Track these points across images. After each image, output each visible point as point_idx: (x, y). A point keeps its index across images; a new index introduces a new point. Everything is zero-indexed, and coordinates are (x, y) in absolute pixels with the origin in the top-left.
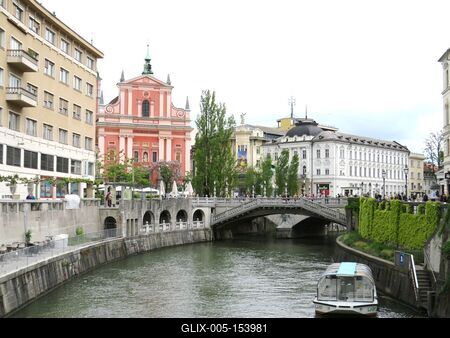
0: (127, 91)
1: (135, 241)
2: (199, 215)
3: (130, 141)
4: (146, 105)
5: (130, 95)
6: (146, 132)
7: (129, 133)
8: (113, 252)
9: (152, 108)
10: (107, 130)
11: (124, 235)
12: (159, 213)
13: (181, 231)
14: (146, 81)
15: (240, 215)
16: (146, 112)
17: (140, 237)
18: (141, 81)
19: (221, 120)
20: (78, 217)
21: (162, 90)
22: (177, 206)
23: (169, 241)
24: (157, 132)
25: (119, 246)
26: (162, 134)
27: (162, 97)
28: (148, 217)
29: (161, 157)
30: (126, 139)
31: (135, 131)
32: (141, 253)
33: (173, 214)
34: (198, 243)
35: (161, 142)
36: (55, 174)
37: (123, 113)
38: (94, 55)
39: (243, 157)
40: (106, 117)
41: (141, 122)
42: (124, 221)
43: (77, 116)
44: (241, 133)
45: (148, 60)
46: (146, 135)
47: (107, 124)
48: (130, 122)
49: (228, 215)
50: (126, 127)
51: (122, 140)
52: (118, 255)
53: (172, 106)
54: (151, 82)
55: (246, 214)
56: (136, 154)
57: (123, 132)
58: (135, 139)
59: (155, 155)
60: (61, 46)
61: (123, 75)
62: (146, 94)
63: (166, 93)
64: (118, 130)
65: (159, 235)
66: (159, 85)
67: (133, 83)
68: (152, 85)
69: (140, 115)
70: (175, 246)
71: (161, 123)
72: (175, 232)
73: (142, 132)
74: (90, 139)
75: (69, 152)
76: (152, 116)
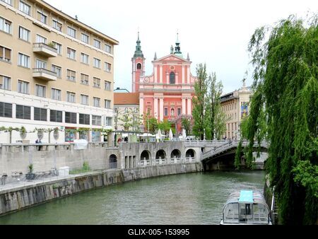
0: (158, 66)
1: (132, 171)
2: (191, 153)
3: (162, 101)
4: (172, 76)
5: (161, 69)
6: (173, 94)
7: (161, 95)
8: (111, 179)
9: (177, 77)
10: (145, 94)
11: (123, 167)
12: (155, 152)
13: (175, 165)
14: (172, 58)
15: (221, 153)
16: (172, 80)
17: (138, 169)
18: (168, 59)
19: (213, 84)
20: (85, 154)
21: (184, 64)
22: (171, 147)
23: (164, 171)
24: (181, 94)
25: (118, 174)
26: (184, 96)
27: (183, 69)
28: (145, 155)
29: (184, 112)
30: (159, 99)
31: (165, 94)
32: (138, 180)
33: (168, 153)
34: (189, 173)
35: (184, 101)
36: (78, 125)
37: (156, 81)
38: (111, 43)
39: (245, 111)
40: (144, 85)
41: (169, 88)
42: (123, 158)
43: (97, 86)
44: (242, 93)
45: (177, 44)
46: (172, 97)
47: (146, 89)
48: (162, 88)
49: (212, 153)
50: (159, 92)
51: (156, 101)
52: (116, 181)
53: (191, 75)
54: (175, 59)
55: (225, 152)
56: (166, 110)
57: (156, 95)
58: (165, 100)
59: (180, 110)
60: (81, 38)
61: (155, 55)
62: (172, 68)
63: (186, 67)
64: (153, 94)
65: (155, 167)
66: (182, 61)
67: (163, 61)
68: (176, 61)
69: (168, 83)
70: (169, 175)
71: (184, 88)
72: (169, 165)
73: (170, 94)
74: (109, 101)
75: (90, 110)
76: (177, 83)
